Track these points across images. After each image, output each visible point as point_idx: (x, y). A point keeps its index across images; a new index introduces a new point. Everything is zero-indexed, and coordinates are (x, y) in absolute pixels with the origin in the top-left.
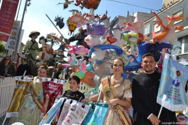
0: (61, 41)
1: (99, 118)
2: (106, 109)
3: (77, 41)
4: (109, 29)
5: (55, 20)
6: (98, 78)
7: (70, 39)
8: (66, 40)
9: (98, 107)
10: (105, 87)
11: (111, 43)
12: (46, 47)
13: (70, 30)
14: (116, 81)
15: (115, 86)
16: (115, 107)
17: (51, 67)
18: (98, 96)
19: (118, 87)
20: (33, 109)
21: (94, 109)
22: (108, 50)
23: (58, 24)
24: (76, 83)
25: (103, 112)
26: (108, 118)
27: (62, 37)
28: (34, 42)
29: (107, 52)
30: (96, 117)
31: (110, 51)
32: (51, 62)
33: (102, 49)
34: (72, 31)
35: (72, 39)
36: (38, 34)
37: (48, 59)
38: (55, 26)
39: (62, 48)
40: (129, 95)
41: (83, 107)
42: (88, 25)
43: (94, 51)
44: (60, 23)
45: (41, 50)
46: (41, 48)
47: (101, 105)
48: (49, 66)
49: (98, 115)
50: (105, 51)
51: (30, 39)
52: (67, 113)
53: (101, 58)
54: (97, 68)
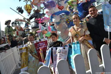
0: (25, 21)
1: (77, 51)
2: (79, 45)
3: (34, 18)
4: (57, 2)
5: (17, 10)
6: (60, 32)
7: (30, 18)
8: (27, 19)
9: (74, 45)
10: (73, 33)
11: (61, 10)
12: (17, 27)
13: (28, 13)
14: (78, 27)
15: (79, 30)
16: (83, 42)
17: (25, 38)
18: (70, 40)
19: (81, 30)
21: (72, 47)
22: (61, 14)
23: (19, 11)
24: (55, 37)
25: (77, 46)
26: (82, 49)
27: (24, 18)
28: (9, 27)
29: (61, 16)
30: (75, 50)
31: (62, 14)
32: (24, 35)
34: (29, 13)
35: (31, 18)
36: (10, 21)
37: (21, 34)
38: (18, 13)
39: (27, 25)
40: (88, 33)
41: (64, 49)
42: (44, 3)
43: (53, 17)
44: (20, 10)
45: (15, 30)
46: (15, 29)
47: (75, 44)
48: (24, 38)
49: (76, 49)
52: (56, 55)
53: (58, 20)
54: (58, 27)
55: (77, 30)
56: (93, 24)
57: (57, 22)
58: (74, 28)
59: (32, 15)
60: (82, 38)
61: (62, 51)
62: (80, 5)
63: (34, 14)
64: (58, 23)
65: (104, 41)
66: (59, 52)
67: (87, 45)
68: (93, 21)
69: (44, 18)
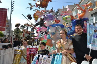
1: (58, 61)
2: (61, 56)
3: (40, 25)
4: (55, 16)
5: (27, 16)
6: (54, 41)
7: (36, 24)
9: (57, 55)
11: (57, 23)
14: (64, 41)
15: (64, 44)
17: (29, 40)
19: (66, 44)
20: (25, 63)
21: (55, 57)
22: (57, 27)
24: (43, 46)
25: (60, 58)
27: (32, 24)
30: (56, 61)
32: (29, 38)
33: (54, 27)
34: (36, 20)
36: (19, 24)
37: (27, 36)
38: (27, 19)
39: (33, 29)
40: (72, 47)
41: (49, 57)
43: (50, 28)
44: (30, 17)
45: (22, 32)
46: (22, 31)
49: (58, 60)
50: (55, 27)
51: (16, 28)
52: (41, 62)
54: (53, 37)
55: (63, 44)
56: (77, 40)
57: (53, 32)
58: (60, 42)
59: (39, 22)
60: (65, 51)
61: (46, 59)
62: (74, 21)
63: (40, 21)
64: (53, 34)
65: (85, 57)
66: (43, 60)
67: (69, 58)
68: (78, 37)
69: (42, 28)
